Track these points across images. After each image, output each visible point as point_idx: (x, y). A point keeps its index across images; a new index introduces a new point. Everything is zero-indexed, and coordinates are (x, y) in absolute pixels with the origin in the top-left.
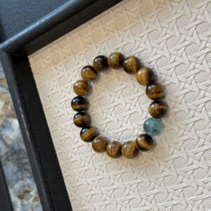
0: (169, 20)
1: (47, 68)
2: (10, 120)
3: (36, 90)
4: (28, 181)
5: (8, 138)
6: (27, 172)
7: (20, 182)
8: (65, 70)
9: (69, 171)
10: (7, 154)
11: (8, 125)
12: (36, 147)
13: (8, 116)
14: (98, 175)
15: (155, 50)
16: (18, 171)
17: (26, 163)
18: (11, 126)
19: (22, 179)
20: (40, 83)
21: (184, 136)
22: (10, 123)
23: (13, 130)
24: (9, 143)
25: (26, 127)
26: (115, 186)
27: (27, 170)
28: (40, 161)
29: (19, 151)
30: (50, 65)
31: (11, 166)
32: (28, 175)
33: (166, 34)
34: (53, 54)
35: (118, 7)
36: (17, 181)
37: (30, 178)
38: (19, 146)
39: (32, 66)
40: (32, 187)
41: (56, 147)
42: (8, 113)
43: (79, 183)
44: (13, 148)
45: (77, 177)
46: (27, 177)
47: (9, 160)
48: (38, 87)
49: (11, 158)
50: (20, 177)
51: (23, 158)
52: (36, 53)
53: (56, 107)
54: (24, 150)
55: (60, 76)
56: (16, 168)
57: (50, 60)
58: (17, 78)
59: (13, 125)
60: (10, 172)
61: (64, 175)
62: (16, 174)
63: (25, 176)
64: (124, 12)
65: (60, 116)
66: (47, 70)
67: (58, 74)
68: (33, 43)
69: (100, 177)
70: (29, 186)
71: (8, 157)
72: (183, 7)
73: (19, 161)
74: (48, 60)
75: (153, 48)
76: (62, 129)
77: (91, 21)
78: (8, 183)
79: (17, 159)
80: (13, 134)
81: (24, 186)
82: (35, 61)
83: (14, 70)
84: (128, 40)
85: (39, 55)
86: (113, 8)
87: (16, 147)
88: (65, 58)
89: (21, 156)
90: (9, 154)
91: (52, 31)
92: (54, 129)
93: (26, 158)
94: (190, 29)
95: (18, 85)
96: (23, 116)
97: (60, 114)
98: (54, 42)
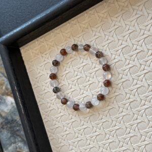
0: (131, 19)
1: (35, 56)
2: (4, 97)
3: (27, 73)
4: (20, 144)
5: (3, 111)
6: (18, 137)
7: (13, 145)
8: (49, 58)
9: (54, 136)
10: (2, 123)
11: (3, 101)
12: (29, 117)
13: (3, 94)
14: (78, 137)
15: (121, 41)
16: (11, 136)
17: (18, 130)
18: (5, 102)
19: (15, 143)
20: (30, 68)
21: (145, 106)
22: (5, 100)
23: (7, 105)
24: (3, 115)
25: (20, 102)
26: (91, 146)
27: (18, 135)
28: (32, 128)
29: (12, 121)
30: (38, 54)
31: (6, 133)
32: (20, 139)
33: (129, 29)
34: (40, 46)
35: (91, 10)
36: (11, 145)
37: (21, 141)
38: (12, 117)
39: (23, 55)
40: (22, 148)
41: (43, 117)
42: (3, 91)
43: (62, 144)
44: (7, 119)
45: (60, 140)
46: (19, 141)
47: (3, 129)
48: (28, 71)
49: (5, 127)
50: (13, 141)
51: (15, 126)
52: (26, 45)
53: (43, 86)
54: (16, 120)
55: (45, 62)
56: (9, 135)
57: (38, 51)
58: (12, 65)
59: (7, 101)
60: (5, 138)
61: (50, 139)
62: (9, 139)
63: (17, 140)
64: (96, 14)
65: (46, 93)
66: (36, 58)
67: (44, 61)
68: (25, 37)
69: (79, 139)
70: (20, 148)
71: (3, 126)
72: (142, 10)
73: (12, 129)
74: (36, 50)
75: (119, 40)
76: (48, 103)
77: (70, 21)
78: (3, 146)
79: (10, 128)
80: (7, 108)
81: (16, 148)
82: (25, 52)
83: (10, 58)
84: (99, 35)
85: (28, 47)
86: (87, 11)
87: (9, 118)
88: (49, 49)
89: (14, 125)
90: (4, 123)
91: (40, 28)
92: (41, 103)
93: (18, 126)
94: (147, 26)
95: (14, 70)
96: (18, 94)
97: (46, 91)
98: (41, 37)
